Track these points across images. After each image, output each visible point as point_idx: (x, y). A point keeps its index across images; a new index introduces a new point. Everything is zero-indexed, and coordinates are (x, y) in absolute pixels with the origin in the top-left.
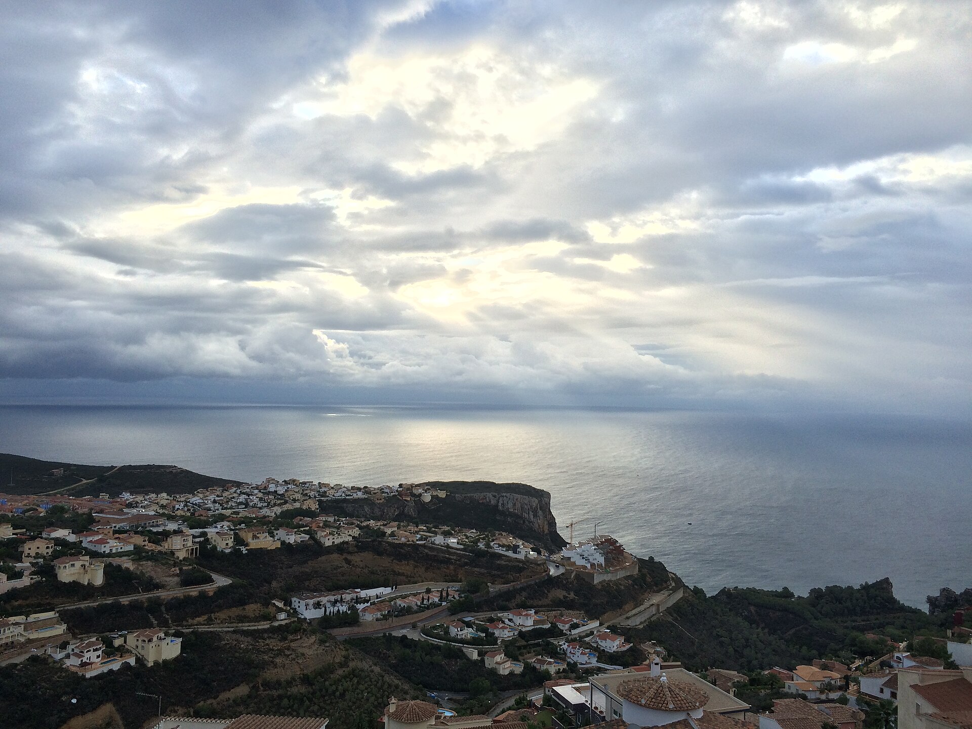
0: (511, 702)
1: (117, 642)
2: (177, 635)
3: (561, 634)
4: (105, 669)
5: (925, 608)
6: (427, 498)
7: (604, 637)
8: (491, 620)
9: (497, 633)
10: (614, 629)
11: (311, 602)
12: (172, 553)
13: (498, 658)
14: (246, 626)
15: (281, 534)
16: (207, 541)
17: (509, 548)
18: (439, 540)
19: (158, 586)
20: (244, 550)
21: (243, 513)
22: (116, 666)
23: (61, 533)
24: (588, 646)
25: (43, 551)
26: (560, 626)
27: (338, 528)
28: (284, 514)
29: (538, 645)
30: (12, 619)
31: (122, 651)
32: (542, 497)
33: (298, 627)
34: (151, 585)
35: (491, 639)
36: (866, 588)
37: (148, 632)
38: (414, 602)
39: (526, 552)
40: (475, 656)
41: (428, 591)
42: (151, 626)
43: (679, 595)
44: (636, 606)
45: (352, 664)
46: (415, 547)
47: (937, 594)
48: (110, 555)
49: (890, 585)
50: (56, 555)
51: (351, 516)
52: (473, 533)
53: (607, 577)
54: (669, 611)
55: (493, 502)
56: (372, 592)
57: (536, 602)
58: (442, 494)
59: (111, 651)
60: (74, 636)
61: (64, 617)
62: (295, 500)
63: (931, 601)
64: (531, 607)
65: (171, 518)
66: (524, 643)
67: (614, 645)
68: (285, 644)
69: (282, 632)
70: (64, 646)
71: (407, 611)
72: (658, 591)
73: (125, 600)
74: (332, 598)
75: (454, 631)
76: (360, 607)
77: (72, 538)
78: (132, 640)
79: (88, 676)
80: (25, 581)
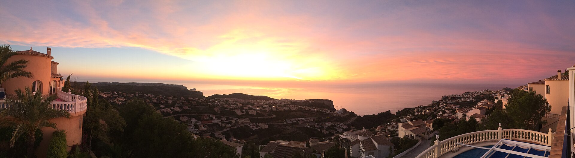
0: (328, 139)
1: (258, 125)
2: (267, 124)
3: (336, 126)
4: (256, 129)
5: (395, 114)
6: (310, 102)
7: (344, 126)
8: (323, 124)
9: (324, 126)
10: (345, 125)
11: (290, 120)
12: (266, 110)
13: (324, 131)
14: (279, 124)
15: (284, 108)
16: (272, 109)
17: (326, 111)
18: (313, 110)
19: (265, 116)
20: (278, 111)
21: (277, 104)
22: (258, 128)
23: (249, 106)
24: (341, 128)
25: (247, 109)
26: (336, 125)
27: (295, 107)
28: (285, 105)
29: (331, 128)
30: (242, 119)
31: (259, 126)
32: (332, 102)
33: (287, 125)
34: (263, 116)
35: (323, 127)
36: (386, 112)
37: (263, 123)
38: (308, 121)
39: (329, 112)
40: (320, 131)
41: (311, 119)
42: (263, 122)
43: (356, 117)
44: (349, 120)
45: (297, 132)
46: (308, 111)
47: (397, 112)
48: (257, 110)
49: (390, 111)
50: (249, 109)
51: (297, 105)
52: (319, 109)
53: (344, 115)
54: (355, 120)
55: (323, 103)
56: (301, 119)
57: (331, 121)
58: (313, 101)
59: (257, 126)
60: (251, 123)
61: (250, 119)
62: (286, 102)
63: (396, 113)
64: (330, 122)
65: (266, 105)
66: (329, 128)
67: (345, 127)
68: (285, 127)
69: (285, 125)
70: (250, 124)
71: (307, 122)
72: (353, 117)
73: (259, 118)
74: (294, 120)
75: (316, 126)
76: (299, 121)
77: (251, 107)
78: (260, 124)
79: (254, 129)
80: (244, 113)
